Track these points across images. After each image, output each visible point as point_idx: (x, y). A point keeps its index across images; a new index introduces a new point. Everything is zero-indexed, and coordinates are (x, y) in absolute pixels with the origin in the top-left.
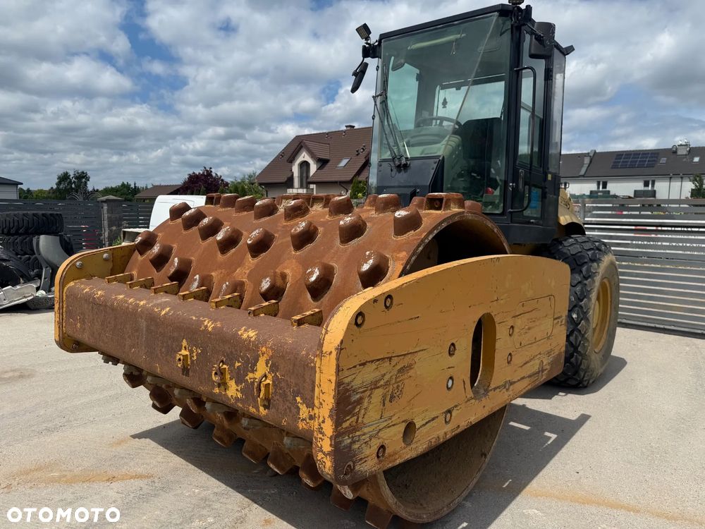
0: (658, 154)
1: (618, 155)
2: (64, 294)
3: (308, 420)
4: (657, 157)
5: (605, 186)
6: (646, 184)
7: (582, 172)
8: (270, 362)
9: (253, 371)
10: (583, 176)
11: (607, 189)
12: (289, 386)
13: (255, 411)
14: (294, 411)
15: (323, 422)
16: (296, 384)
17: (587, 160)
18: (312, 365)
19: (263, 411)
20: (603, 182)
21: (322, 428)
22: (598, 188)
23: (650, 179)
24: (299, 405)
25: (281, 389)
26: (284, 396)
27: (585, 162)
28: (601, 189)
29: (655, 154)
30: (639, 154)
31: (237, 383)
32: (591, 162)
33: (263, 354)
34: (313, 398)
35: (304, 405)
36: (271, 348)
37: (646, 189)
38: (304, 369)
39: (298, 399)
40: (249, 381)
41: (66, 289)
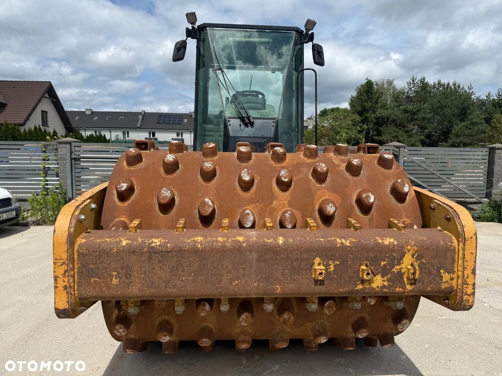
0: (182, 116)
1: (159, 115)
2: (76, 253)
3: (449, 282)
4: (182, 118)
5: (154, 135)
6: (178, 135)
7: (139, 125)
8: (416, 255)
9: (399, 264)
10: (139, 128)
11: (156, 137)
12: (432, 265)
13: (401, 289)
14: (438, 279)
15: (468, 277)
16: (439, 263)
17: (140, 117)
18: (452, 248)
19: (409, 287)
20: (153, 133)
21: (466, 282)
22: (150, 136)
23: (180, 132)
24: (442, 274)
25: (426, 269)
26: (429, 273)
27: (140, 119)
28: (151, 137)
29: (180, 116)
30: (172, 116)
31: (383, 276)
32: (143, 118)
33: (409, 251)
34: (453, 267)
35: (446, 273)
36: (415, 245)
37: (178, 137)
38: (446, 252)
39: (442, 271)
40: (396, 272)
41: (76, 247)
